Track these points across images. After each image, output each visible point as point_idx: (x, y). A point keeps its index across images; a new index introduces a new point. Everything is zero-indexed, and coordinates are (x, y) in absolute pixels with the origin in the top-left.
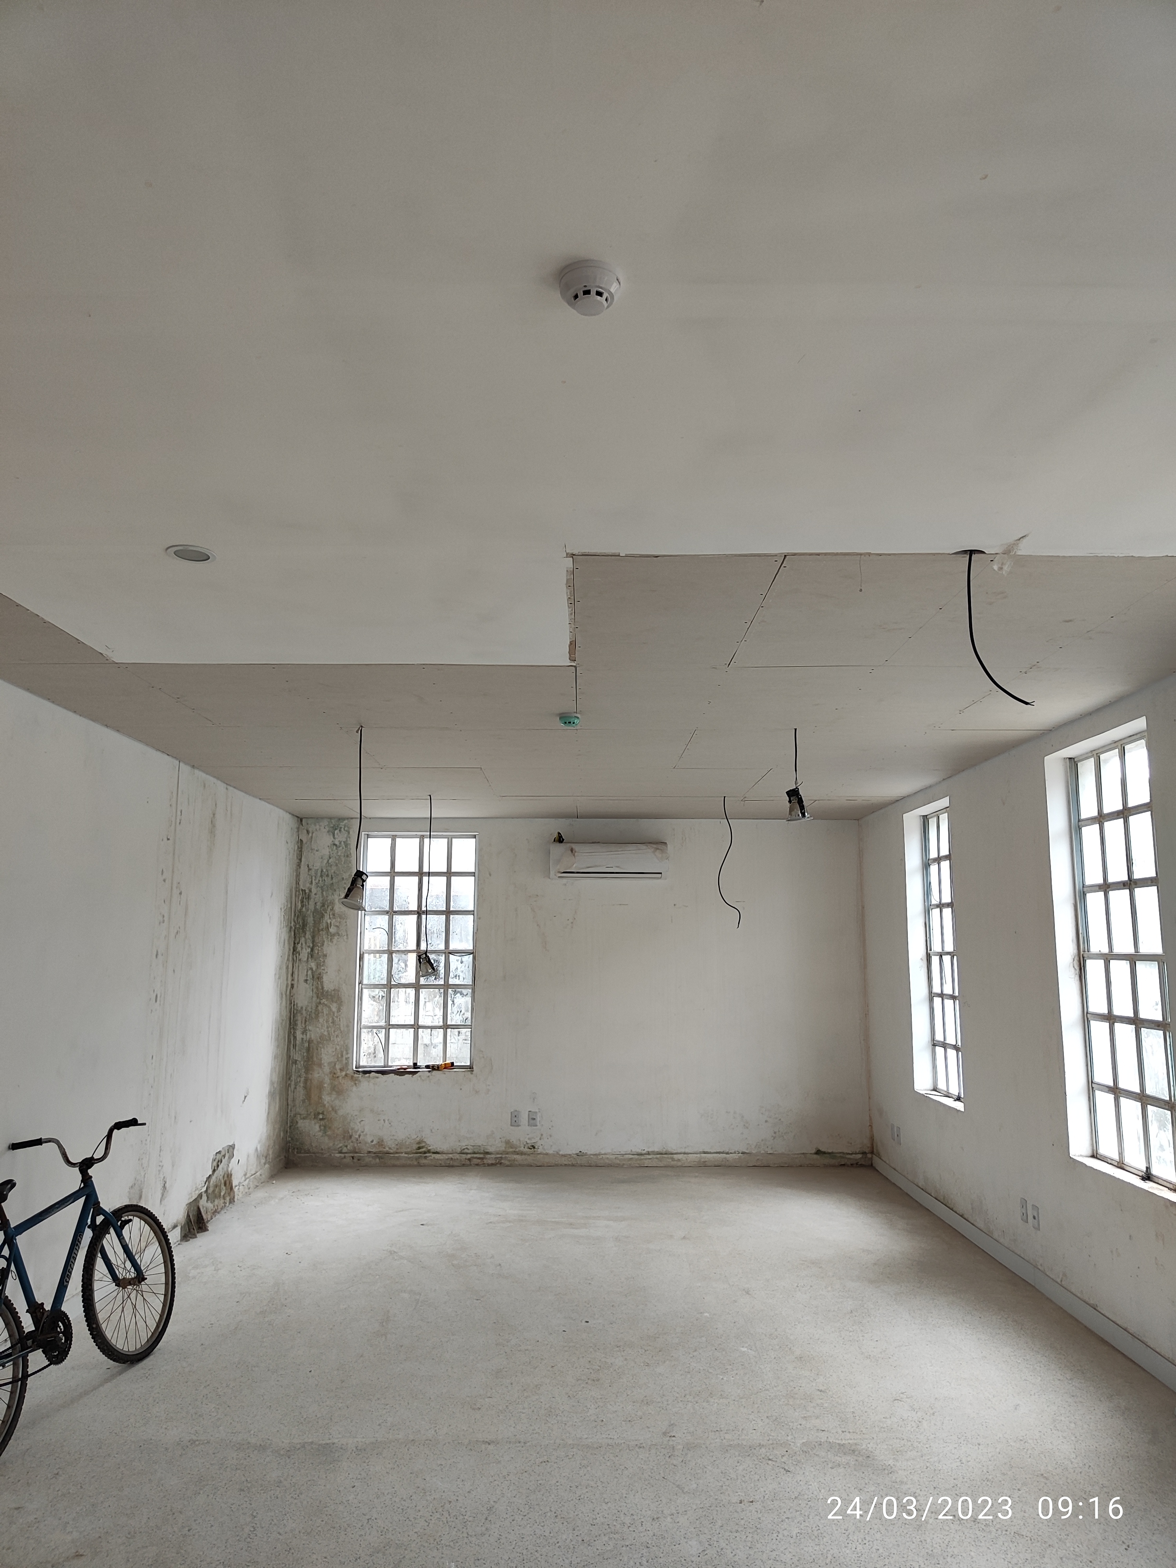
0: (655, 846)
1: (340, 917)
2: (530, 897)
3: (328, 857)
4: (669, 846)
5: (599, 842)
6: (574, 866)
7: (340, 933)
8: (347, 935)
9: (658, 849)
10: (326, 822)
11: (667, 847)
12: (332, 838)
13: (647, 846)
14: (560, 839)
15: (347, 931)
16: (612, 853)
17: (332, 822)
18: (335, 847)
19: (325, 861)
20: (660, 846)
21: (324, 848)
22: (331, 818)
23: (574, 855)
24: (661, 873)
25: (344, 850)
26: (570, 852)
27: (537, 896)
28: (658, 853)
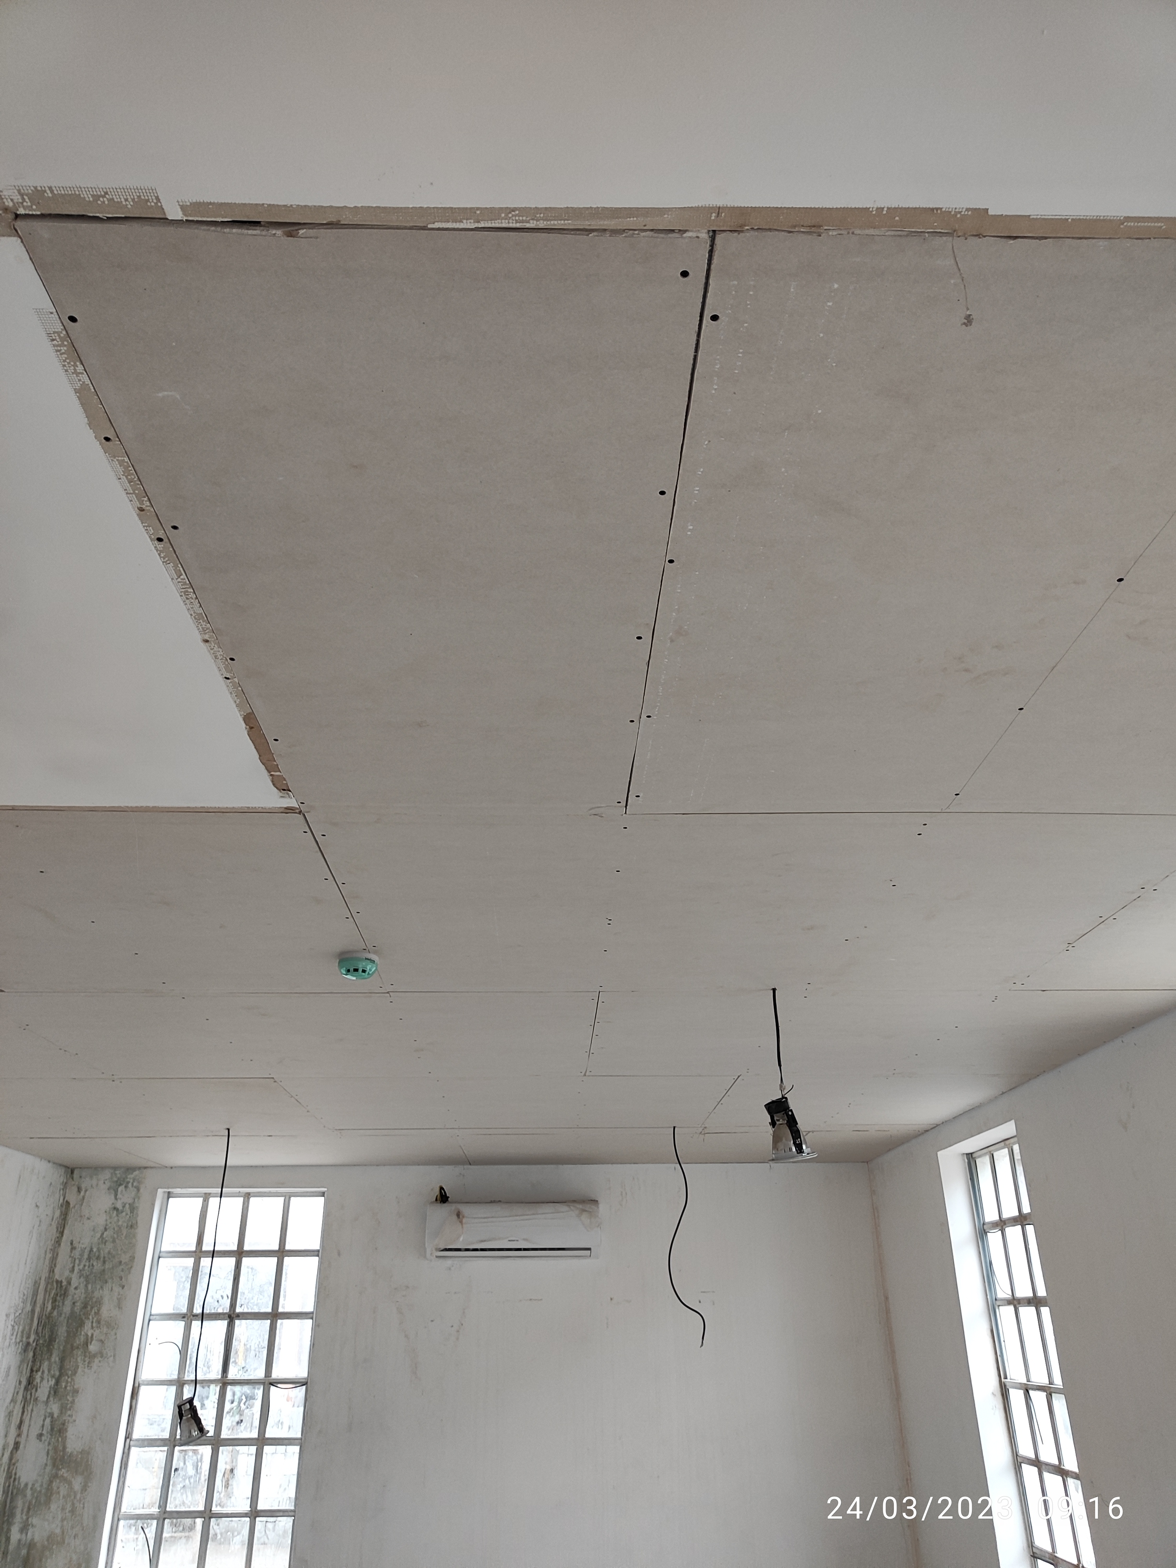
0: (580, 1206)
1: (109, 1325)
2: (396, 1289)
3: (102, 1228)
4: (601, 1206)
5: (500, 1201)
6: (461, 1239)
7: (104, 1352)
8: (114, 1356)
9: (586, 1211)
10: (107, 1174)
11: (598, 1208)
12: (113, 1197)
13: (569, 1206)
14: (443, 1198)
15: (115, 1349)
16: (518, 1218)
17: (115, 1174)
18: (115, 1212)
19: (98, 1235)
20: (587, 1207)
21: (99, 1215)
22: (115, 1168)
23: (461, 1222)
24: (589, 1249)
25: (128, 1216)
26: (455, 1217)
27: (407, 1287)
28: (584, 1217)
